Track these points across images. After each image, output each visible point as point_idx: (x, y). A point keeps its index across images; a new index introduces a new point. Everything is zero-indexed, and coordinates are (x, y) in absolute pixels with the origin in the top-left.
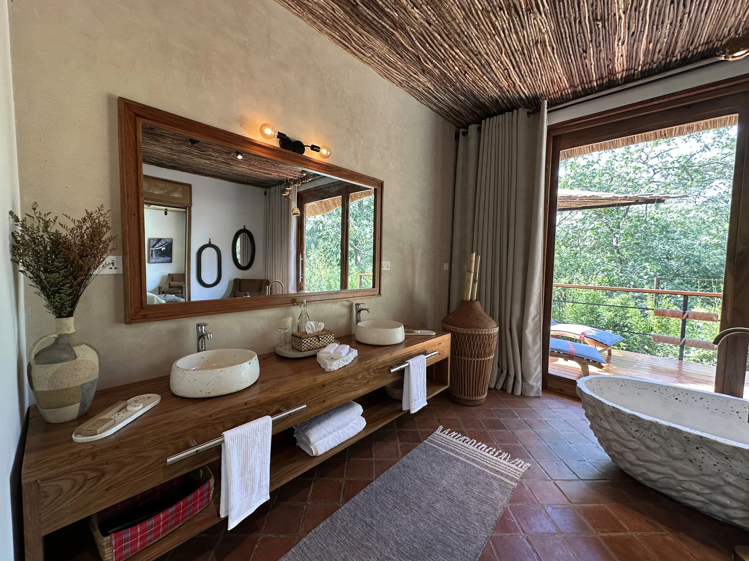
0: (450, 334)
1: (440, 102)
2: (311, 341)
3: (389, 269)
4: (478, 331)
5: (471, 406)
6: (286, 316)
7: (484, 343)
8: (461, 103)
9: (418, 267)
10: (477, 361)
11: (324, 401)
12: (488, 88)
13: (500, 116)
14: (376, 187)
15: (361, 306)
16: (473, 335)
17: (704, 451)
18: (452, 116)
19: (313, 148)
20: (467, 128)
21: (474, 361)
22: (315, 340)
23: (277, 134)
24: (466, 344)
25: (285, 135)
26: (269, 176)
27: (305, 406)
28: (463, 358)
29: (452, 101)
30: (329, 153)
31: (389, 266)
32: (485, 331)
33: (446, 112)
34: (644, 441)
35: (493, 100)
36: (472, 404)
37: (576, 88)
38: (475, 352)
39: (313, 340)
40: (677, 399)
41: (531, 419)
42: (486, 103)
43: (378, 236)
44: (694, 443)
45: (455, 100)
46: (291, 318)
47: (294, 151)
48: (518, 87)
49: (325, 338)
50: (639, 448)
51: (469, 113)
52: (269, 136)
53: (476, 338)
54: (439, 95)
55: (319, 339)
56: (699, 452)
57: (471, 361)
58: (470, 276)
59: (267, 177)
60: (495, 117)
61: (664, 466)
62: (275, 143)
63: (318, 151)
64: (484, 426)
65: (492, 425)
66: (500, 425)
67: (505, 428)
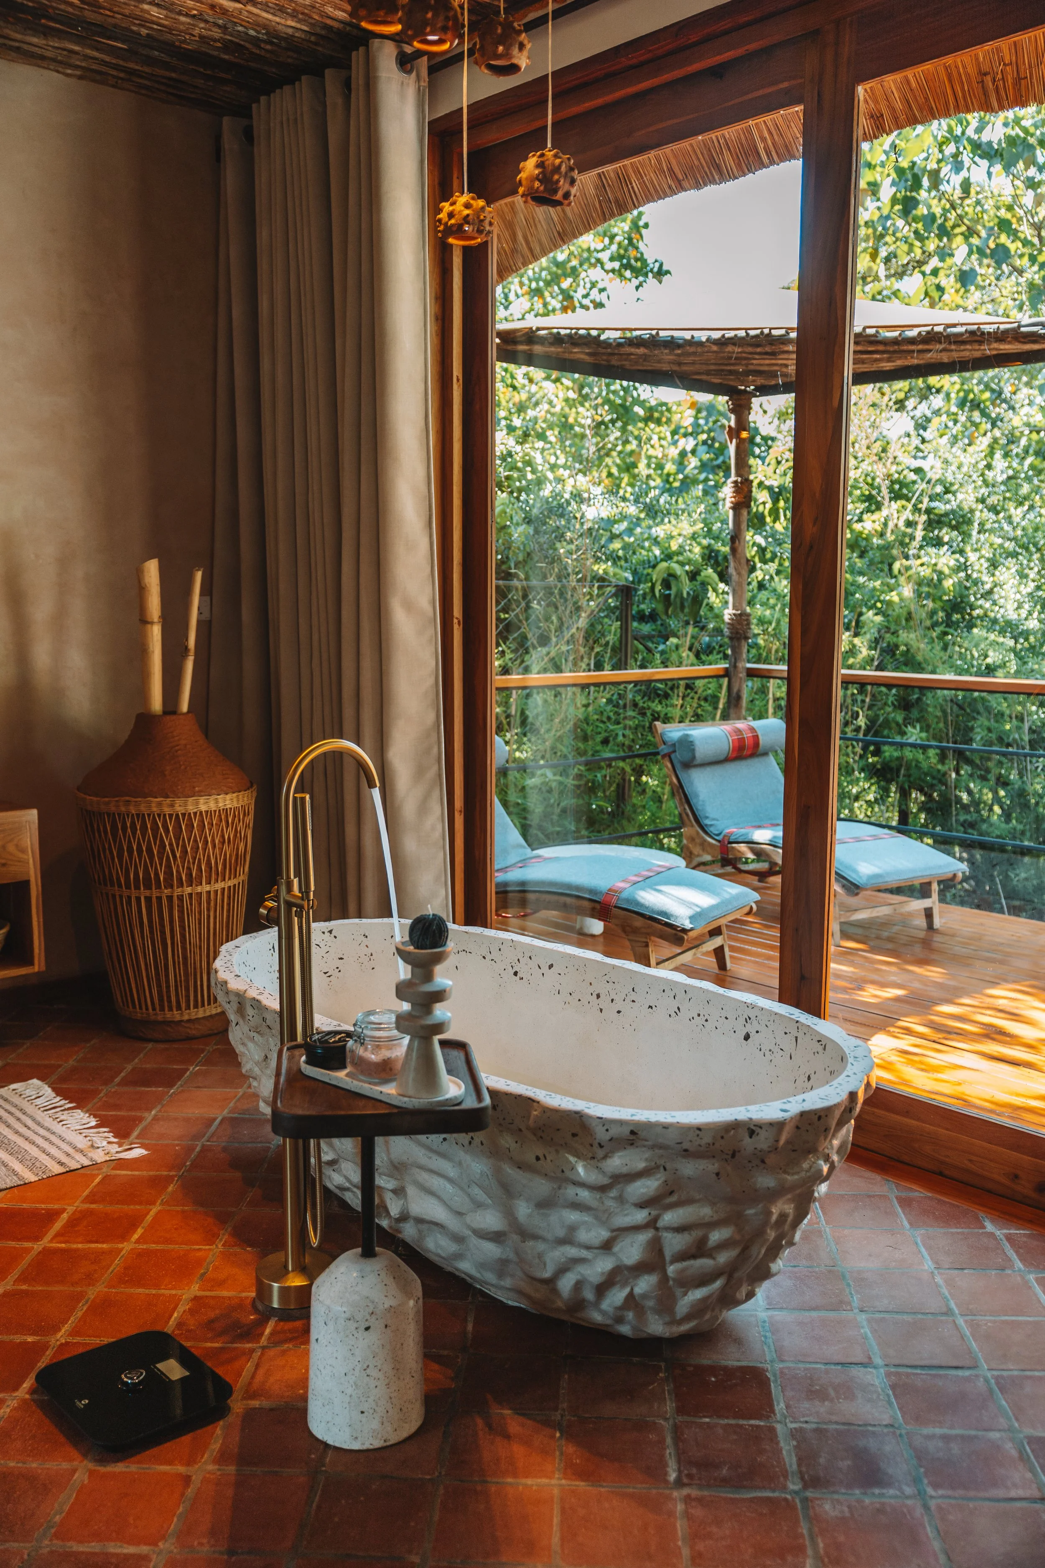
0: (35, 812)
4: (137, 804)
7: (162, 841)
21: (138, 899)
28: (110, 890)
38: (136, 869)
53: (134, 824)
57: (130, 897)
58: (146, 636)
64: (117, 1080)
65: (143, 1079)
66: (169, 1079)
67: (171, 1085)
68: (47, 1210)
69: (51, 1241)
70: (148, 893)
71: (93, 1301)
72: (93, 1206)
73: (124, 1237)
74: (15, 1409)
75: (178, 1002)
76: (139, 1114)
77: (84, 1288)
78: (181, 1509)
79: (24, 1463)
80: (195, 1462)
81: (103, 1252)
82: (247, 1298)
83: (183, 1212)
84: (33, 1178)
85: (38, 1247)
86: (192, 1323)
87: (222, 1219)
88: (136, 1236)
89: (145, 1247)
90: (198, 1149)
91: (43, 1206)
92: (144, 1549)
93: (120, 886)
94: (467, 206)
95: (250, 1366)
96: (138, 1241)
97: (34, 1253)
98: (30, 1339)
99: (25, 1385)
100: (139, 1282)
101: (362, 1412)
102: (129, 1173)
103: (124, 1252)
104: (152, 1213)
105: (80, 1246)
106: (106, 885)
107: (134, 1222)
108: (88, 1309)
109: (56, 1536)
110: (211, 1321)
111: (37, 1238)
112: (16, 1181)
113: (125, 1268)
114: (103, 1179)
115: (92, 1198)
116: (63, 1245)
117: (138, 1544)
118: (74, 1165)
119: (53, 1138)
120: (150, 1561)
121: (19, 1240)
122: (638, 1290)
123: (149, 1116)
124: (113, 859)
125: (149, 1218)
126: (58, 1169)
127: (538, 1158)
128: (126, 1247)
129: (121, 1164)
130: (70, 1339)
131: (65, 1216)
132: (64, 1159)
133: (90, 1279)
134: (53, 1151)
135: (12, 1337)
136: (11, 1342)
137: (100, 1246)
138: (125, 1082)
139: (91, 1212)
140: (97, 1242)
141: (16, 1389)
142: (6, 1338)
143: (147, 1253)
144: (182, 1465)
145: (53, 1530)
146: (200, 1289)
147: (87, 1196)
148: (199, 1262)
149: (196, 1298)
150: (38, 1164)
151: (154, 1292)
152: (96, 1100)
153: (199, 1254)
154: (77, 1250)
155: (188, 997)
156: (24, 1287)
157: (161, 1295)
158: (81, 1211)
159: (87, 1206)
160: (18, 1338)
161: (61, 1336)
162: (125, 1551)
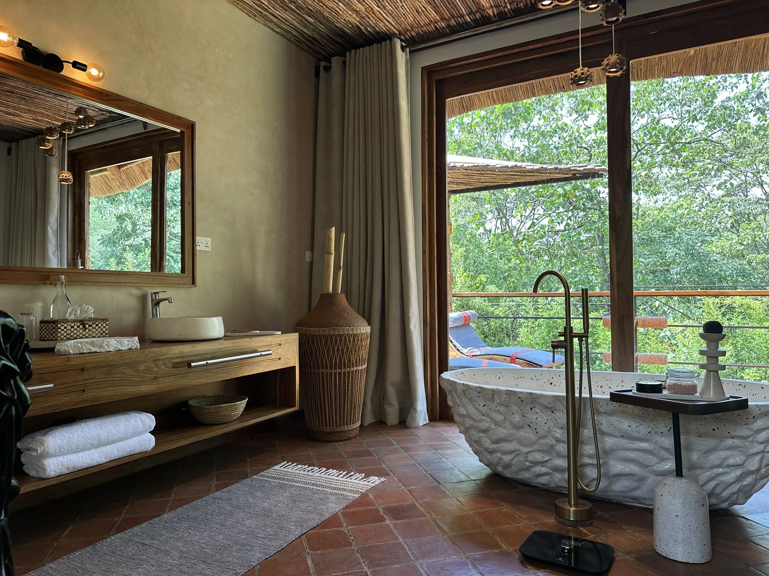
0: (297, 334)
1: (283, 22)
2: (72, 327)
3: (209, 249)
4: (338, 330)
5: (336, 441)
6: (32, 300)
7: (348, 347)
8: (311, 27)
9: (260, 252)
10: (340, 373)
11: (84, 391)
12: (341, 10)
13: (367, 47)
14: (184, 130)
15: (161, 296)
16: (331, 336)
17: (537, 410)
18: (305, 43)
19: (76, 65)
20: (330, 62)
21: (335, 374)
22: (78, 327)
23: (16, 42)
24: (323, 349)
25: (30, 44)
26: (17, 119)
27: (52, 385)
28: (321, 371)
29: (298, 23)
30: (101, 75)
31: (209, 245)
32: (348, 330)
33: (295, 36)
34: (492, 416)
35: (353, 26)
36: (337, 439)
37: (448, 21)
38: (336, 360)
39: (75, 327)
40: (551, 384)
41: (412, 445)
42: (345, 29)
43: (188, 199)
44: (527, 404)
45: (301, 21)
46: (40, 304)
47: (45, 66)
48: (378, 13)
49: (94, 326)
50: (489, 427)
51: (328, 41)
52: (5, 42)
53: (336, 339)
54: (278, 13)
55: (84, 326)
56: (533, 413)
57: (331, 373)
58: (329, 259)
59: (13, 122)
60: (361, 49)
61: (511, 441)
62: (16, 54)
63: (85, 70)
65: (355, 455)
66: (367, 453)
70: (339, 370)
123: (384, 467)
127: (714, 430)
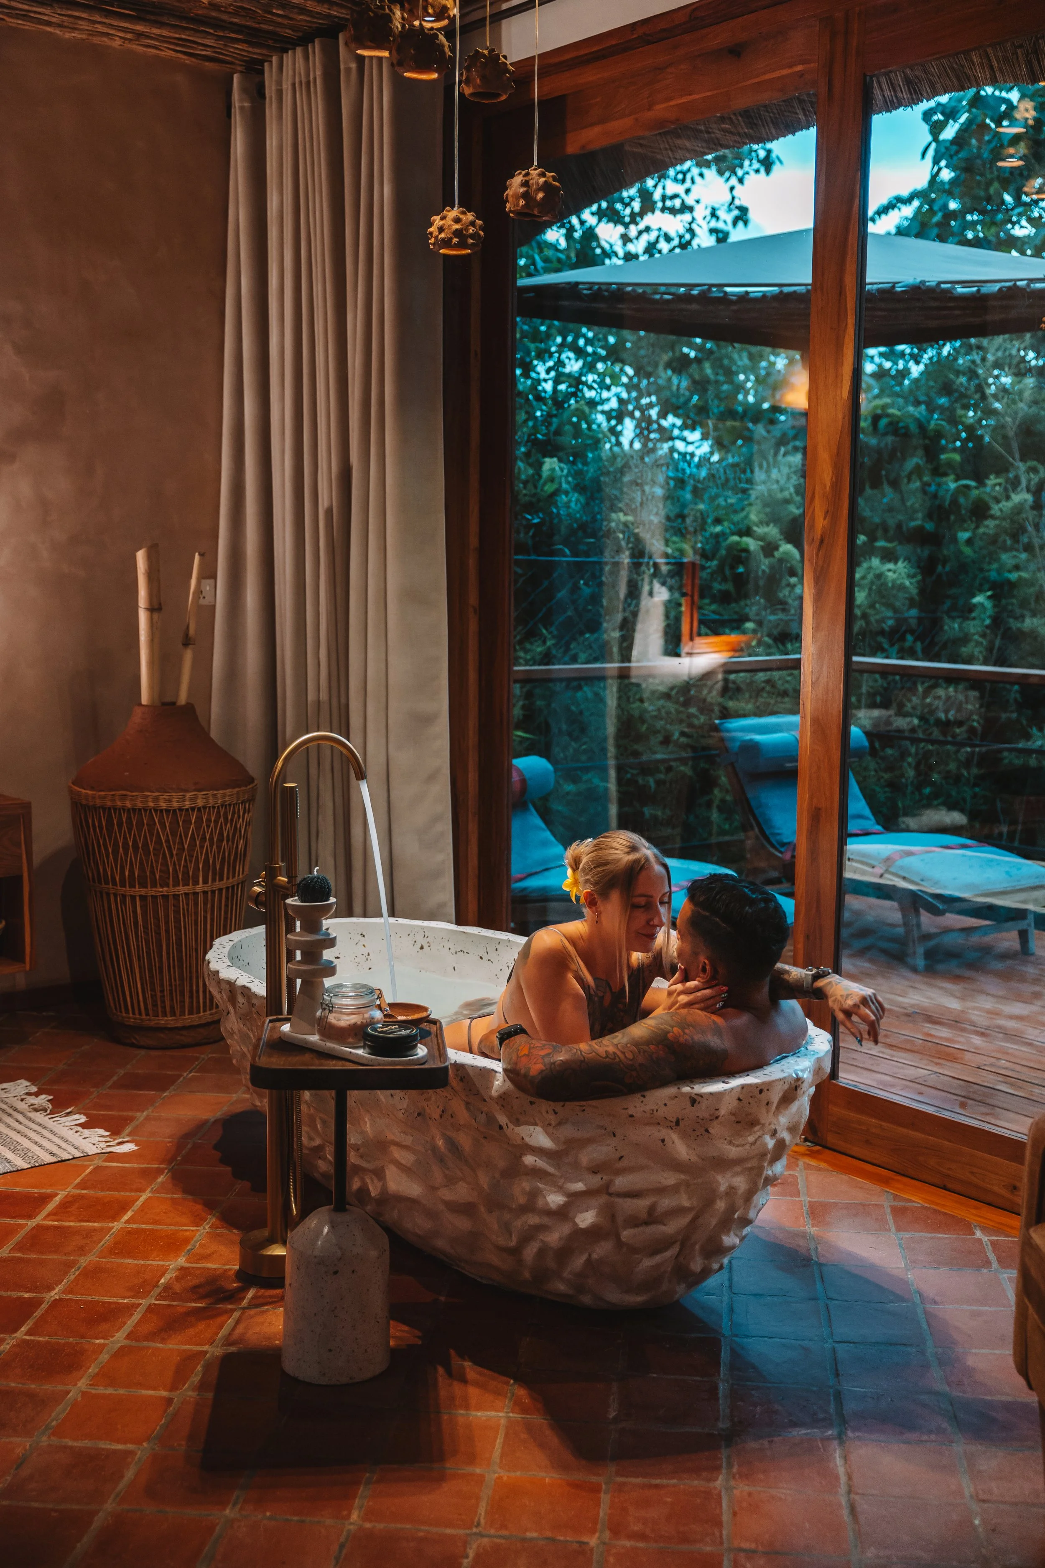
4: (133, 798)
5: (149, 1048)
7: (158, 838)
10: (143, 898)
16: (119, 812)
21: (133, 898)
24: (105, 841)
28: (104, 888)
36: (150, 1043)
38: (131, 866)
53: (130, 820)
57: (124, 896)
64: (110, 1083)
65: (134, 1083)
66: (160, 1083)
67: (164, 1090)
68: (40, 1194)
69: (44, 1219)
70: (143, 891)
71: (85, 1268)
72: (84, 1192)
73: (115, 1218)
74: (14, 1346)
75: (172, 1008)
76: (130, 1114)
77: (77, 1258)
78: (163, 1421)
79: (23, 1384)
80: (177, 1389)
81: (95, 1230)
82: (230, 1269)
83: (172, 1199)
84: (25, 1166)
85: (31, 1223)
86: (177, 1288)
87: (210, 1206)
88: (126, 1217)
89: (134, 1226)
90: (189, 1146)
91: (36, 1190)
92: (130, 1447)
93: (115, 884)
94: (457, 220)
95: (230, 1322)
96: (127, 1222)
97: (27, 1229)
98: (26, 1295)
99: (22, 1329)
100: (130, 1254)
101: (330, 1350)
102: (121, 1165)
103: (114, 1230)
104: (142, 1199)
105: (72, 1224)
106: (100, 883)
107: (124, 1207)
108: (80, 1274)
109: (53, 1434)
110: (196, 1287)
111: (30, 1217)
112: (9, 1168)
113: (116, 1243)
114: (95, 1169)
115: (83, 1185)
116: (56, 1223)
117: (125, 1443)
118: (66, 1156)
119: (45, 1132)
120: (136, 1454)
121: (14, 1218)
122: (595, 1256)
123: (141, 1116)
124: (108, 857)
125: (139, 1203)
126: (49, 1159)
128: (117, 1226)
129: (112, 1156)
130: (64, 1296)
131: (58, 1199)
132: (55, 1149)
133: (82, 1250)
134: (45, 1143)
135: (9, 1293)
136: (8, 1297)
137: (91, 1224)
138: (114, 1086)
139: (83, 1197)
140: (88, 1221)
141: (15, 1330)
142: (4, 1294)
143: (138, 1231)
144: (166, 1390)
145: (50, 1431)
146: (186, 1261)
147: (79, 1183)
148: (187, 1241)
149: (182, 1269)
150: (30, 1154)
151: (142, 1262)
152: (87, 1101)
153: (188, 1233)
154: (70, 1227)
155: (183, 1002)
156: (19, 1255)
157: (149, 1265)
158: (72, 1196)
159: (78, 1191)
160: (15, 1294)
161: (55, 1294)
162: (113, 1447)
